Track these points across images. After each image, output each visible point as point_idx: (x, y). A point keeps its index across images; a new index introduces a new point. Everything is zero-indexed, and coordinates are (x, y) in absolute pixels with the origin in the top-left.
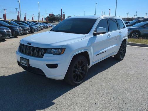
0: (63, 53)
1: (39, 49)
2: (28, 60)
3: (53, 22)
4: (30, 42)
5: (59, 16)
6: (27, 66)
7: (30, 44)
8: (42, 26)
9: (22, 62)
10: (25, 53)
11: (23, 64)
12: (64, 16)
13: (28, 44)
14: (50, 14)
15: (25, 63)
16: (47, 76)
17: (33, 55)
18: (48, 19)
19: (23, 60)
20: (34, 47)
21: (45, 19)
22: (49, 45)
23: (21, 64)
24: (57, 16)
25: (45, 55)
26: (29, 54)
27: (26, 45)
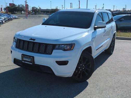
0: (73, 49)
1: (47, 45)
2: (33, 57)
3: (14, 14)
4: (34, 38)
5: (21, 6)
6: (31, 64)
7: (34, 40)
8: (7, 18)
9: (25, 59)
10: (27, 50)
11: (26, 62)
12: (27, 6)
13: (31, 39)
14: (10, 4)
15: (30, 60)
16: (56, 74)
17: (39, 52)
18: (8, 10)
19: (26, 58)
20: (39, 43)
21: (5, 9)
22: (57, 40)
23: (23, 62)
24: (19, 6)
25: (54, 51)
26: (32, 51)
27: (28, 41)
